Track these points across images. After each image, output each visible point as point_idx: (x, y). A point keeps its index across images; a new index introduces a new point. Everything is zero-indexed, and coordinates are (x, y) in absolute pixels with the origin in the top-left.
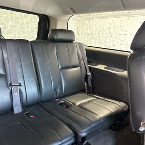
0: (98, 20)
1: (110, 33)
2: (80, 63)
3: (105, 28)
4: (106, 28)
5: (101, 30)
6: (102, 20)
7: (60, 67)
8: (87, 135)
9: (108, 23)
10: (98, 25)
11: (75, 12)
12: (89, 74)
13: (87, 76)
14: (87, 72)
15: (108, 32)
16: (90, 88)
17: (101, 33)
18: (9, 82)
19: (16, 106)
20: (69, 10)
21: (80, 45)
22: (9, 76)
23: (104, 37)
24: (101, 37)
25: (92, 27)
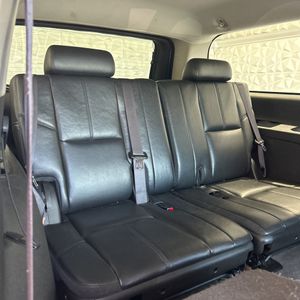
0: (258, 45)
1: (287, 70)
2: (241, 120)
3: (274, 59)
4: (277, 60)
5: (264, 64)
6: (268, 44)
7: (206, 129)
8: (274, 241)
9: (279, 48)
10: (258, 55)
11: (227, 26)
12: (260, 142)
13: (255, 146)
14: (255, 138)
15: (280, 68)
16: (263, 169)
17: (265, 70)
18: (128, 151)
19: (140, 191)
20: (216, 24)
21: (241, 87)
22: (128, 141)
23: (272, 78)
24: (265, 78)
25: (245, 59)
